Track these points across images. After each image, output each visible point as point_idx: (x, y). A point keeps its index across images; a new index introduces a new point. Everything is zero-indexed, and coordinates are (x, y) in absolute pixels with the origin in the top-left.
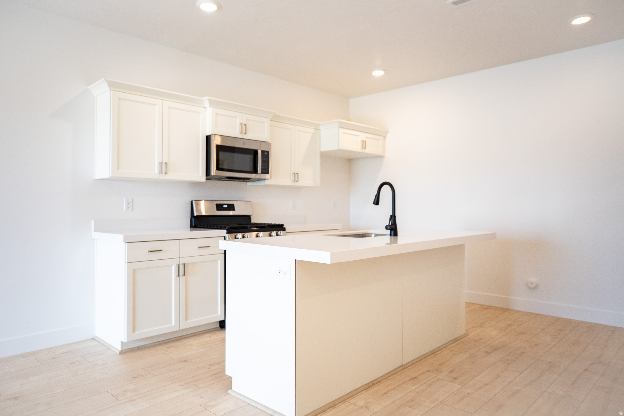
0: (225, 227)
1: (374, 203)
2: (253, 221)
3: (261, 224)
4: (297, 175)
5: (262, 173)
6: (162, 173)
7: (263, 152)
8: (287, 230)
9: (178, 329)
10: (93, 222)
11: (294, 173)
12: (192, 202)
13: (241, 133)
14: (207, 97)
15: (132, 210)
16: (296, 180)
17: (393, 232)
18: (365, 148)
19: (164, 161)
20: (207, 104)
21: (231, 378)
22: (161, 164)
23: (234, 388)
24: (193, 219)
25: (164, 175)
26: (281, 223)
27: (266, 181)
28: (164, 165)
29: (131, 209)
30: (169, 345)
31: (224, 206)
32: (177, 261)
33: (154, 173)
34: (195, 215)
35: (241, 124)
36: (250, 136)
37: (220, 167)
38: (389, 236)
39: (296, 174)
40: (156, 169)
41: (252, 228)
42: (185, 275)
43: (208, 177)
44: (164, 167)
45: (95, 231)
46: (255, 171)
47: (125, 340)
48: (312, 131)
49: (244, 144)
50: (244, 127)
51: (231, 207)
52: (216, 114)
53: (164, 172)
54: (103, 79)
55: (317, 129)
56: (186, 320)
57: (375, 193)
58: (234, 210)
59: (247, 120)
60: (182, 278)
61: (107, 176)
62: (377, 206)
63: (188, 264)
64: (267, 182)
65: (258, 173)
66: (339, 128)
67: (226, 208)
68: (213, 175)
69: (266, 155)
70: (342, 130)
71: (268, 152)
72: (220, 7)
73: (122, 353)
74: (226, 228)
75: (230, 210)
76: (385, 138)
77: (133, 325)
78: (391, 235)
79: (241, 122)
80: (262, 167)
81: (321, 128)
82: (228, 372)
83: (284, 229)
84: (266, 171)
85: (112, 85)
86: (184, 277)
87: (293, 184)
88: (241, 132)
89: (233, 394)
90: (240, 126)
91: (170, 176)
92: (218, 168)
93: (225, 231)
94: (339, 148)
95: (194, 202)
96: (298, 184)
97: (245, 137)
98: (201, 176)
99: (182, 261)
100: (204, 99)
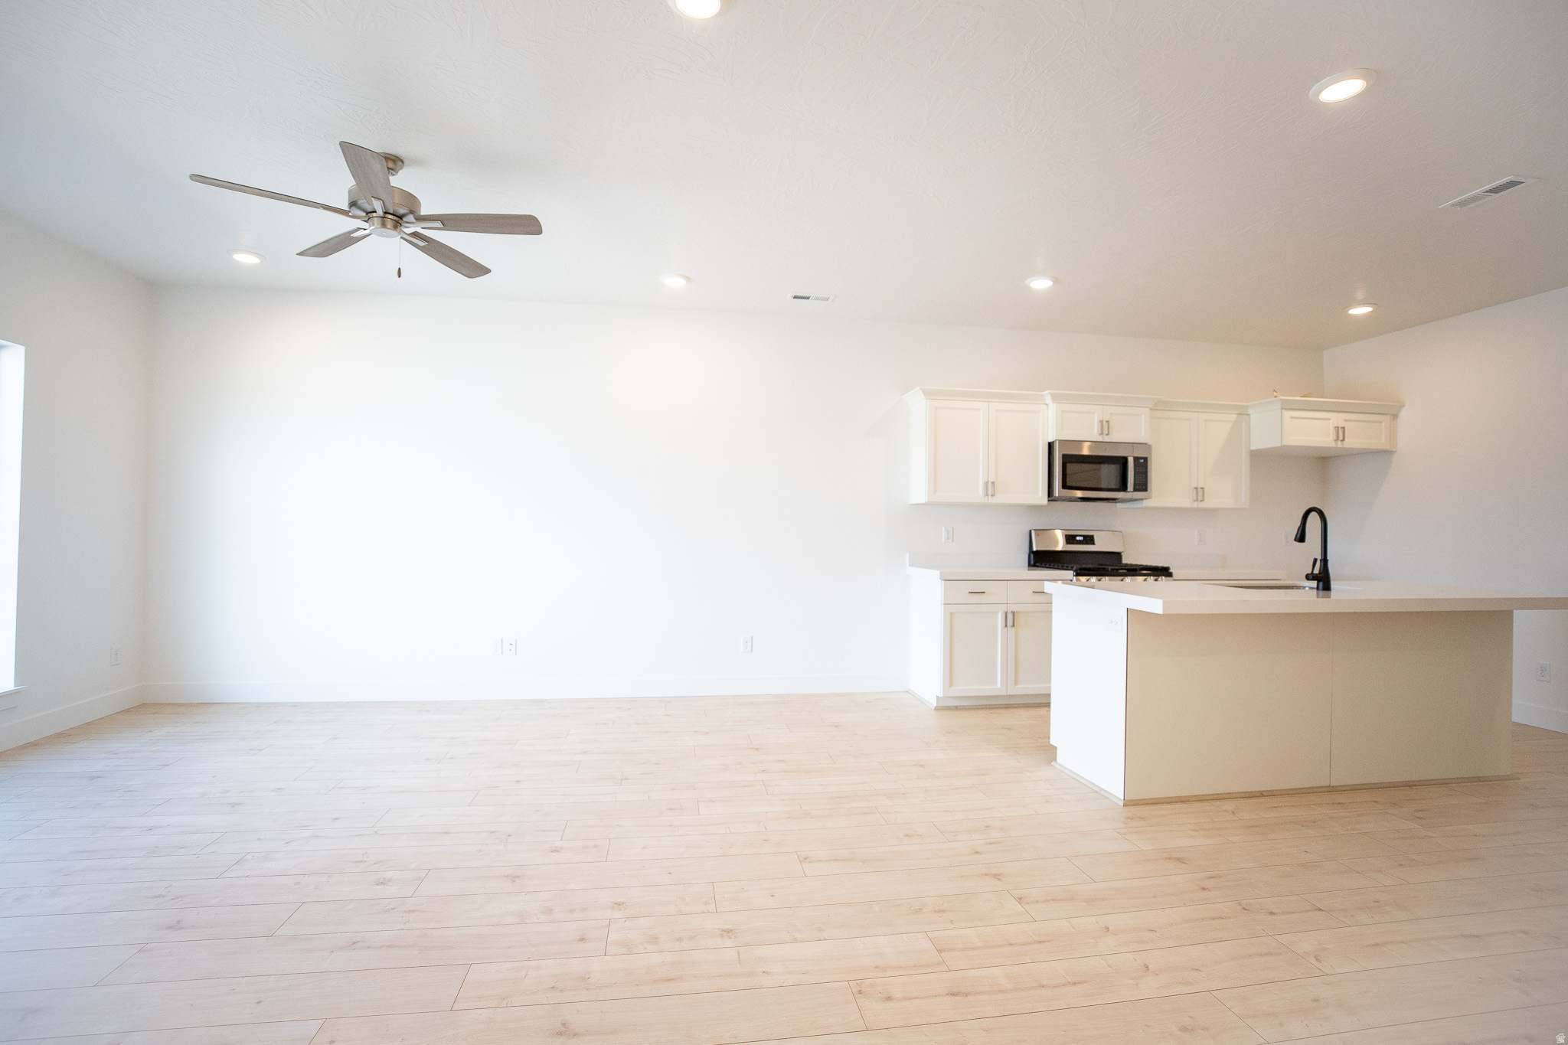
0: (1072, 567)
1: (1295, 540)
2: (1125, 561)
3: (1131, 565)
4: (1202, 490)
5: (1135, 490)
6: (987, 495)
7: (1136, 459)
8: (1175, 576)
9: (1004, 694)
10: (908, 554)
11: (1196, 488)
12: (1030, 531)
13: (1102, 434)
14: (1047, 392)
15: (953, 541)
16: (1200, 498)
17: (1321, 584)
18: (1344, 440)
19: (991, 480)
20: (1049, 400)
21: (1056, 748)
22: (986, 484)
23: (1058, 760)
24: (1032, 555)
25: (990, 497)
26: (1165, 565)
27: (1144, 501)
28: (990, 485)
29: (950, 540)
30: (993, 711)
31: (1078, 538)
32: (1004, 608)
33: (978, 495)
34: (1035, 549)
35: (1101, 422)
36: (1116, 437)
37: (1069, 484)
38: (1315, 590)
39: (1199, 489)
40: (981, 492)
41: (1121, 571)
42: (1014, 626)
43: (1050, 499)
44: (990, 488)
45: (910, 565)
46: (1123, 487)
47: (941, 695)
48: (1234, 417)
49: (1106, 449)
50: (1105, 426)
51: (1089, 540)
52: (1063, 411)
53: (990, 493)
54: (918, 388)
55: (1243, 413)
56: (1016, 683)
57: (1298, 523)
58: (1093, 544)
59: (1111, 414)
60: (1011, 631)
61: (923, 501)
62: (1302, 544)
63: (1018, 612)
64: (1146, 503)
65: (1129, 490)
66: (1283, 411)
67: (1079, 541)
68: (1057, 495)
69: (1142, 465)
70: (1288, 414)
71: (1146, 459)
72: (1056, 280)
73: (937, 709)
74: (1074, 569)
75: (1087, 543)
76: (1395, 416)
77: (950, 678)
78: (1318, 588)
79: (1101, 419)
80: (1135, 480)
81: (1250, 411)
82: (1053, 742)
83: (1170, 575)
84: (1142, 486)
85: (929, 394)
86: (1013, 629)
87: (1195, 505)
88: (1100, 432)
89: (1058, 766)
90: (1100, 423)
91: (998, 499)
92: (1065, 486)
93: (1072, 572)
94: (1283, 444)
95: (1033, 532)
96: (1203, 505)
97: (1107, 439)
98: (1041, 497)
99: (1011, 608)
100: (1044, 393)
